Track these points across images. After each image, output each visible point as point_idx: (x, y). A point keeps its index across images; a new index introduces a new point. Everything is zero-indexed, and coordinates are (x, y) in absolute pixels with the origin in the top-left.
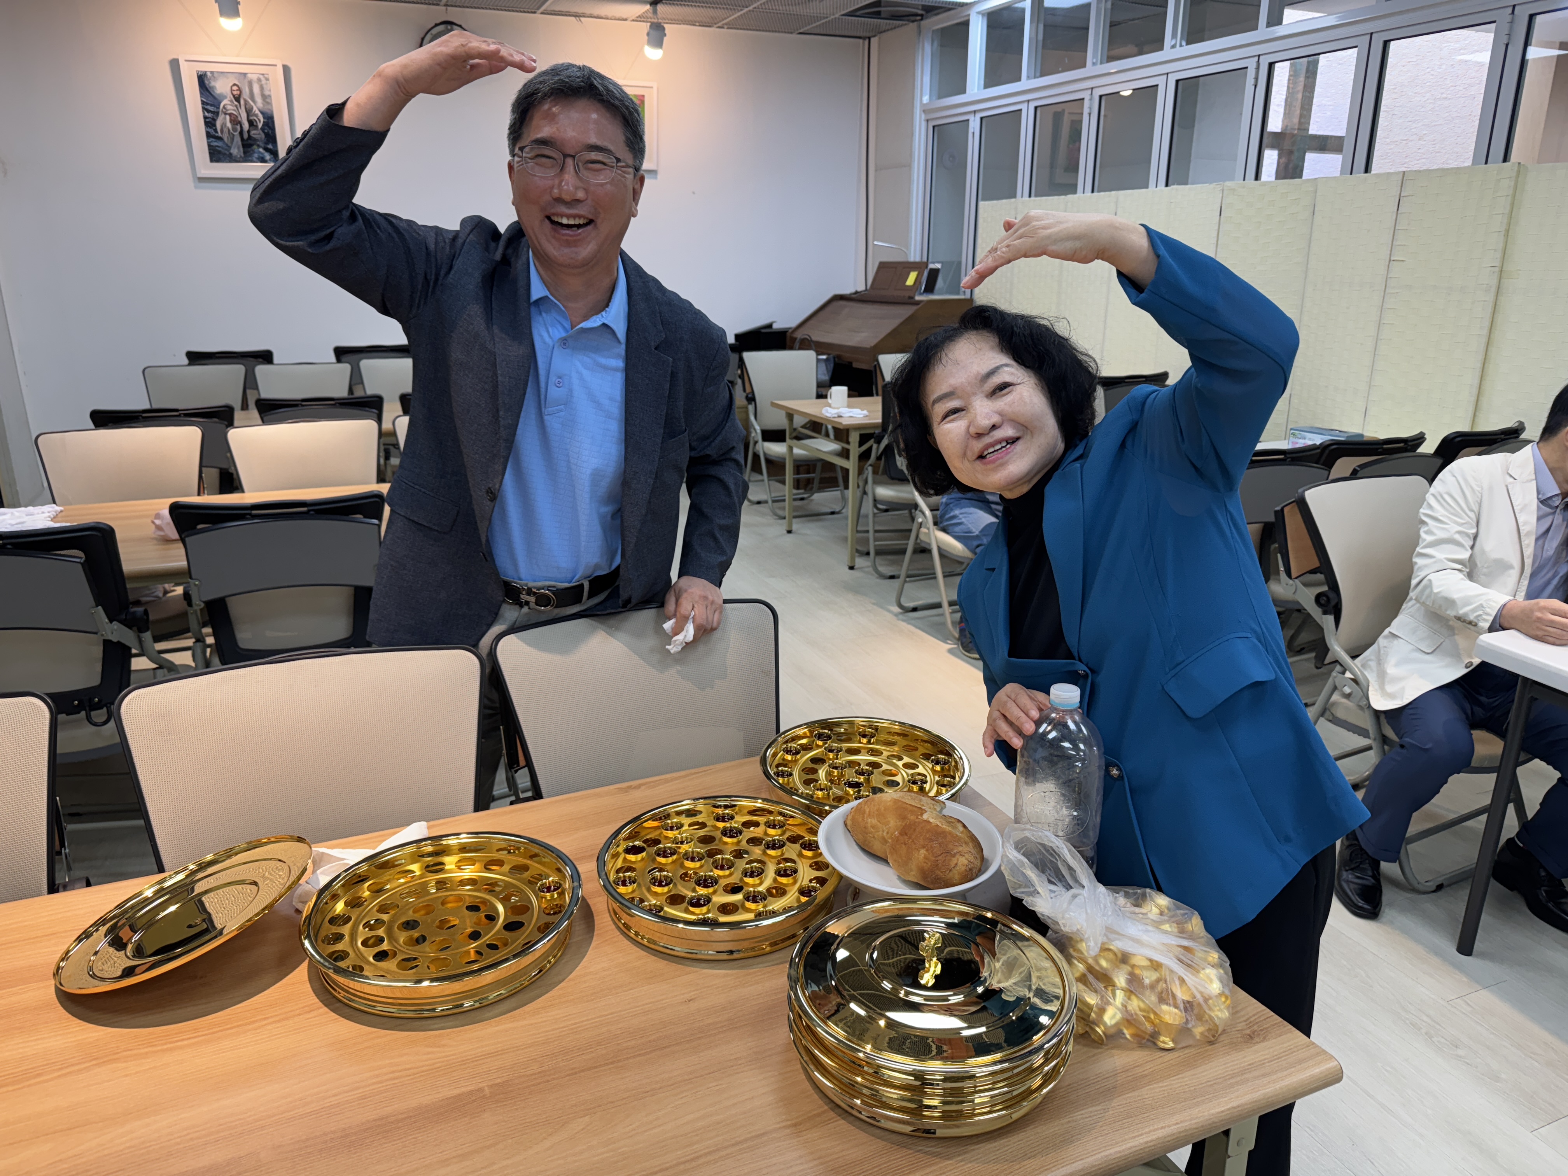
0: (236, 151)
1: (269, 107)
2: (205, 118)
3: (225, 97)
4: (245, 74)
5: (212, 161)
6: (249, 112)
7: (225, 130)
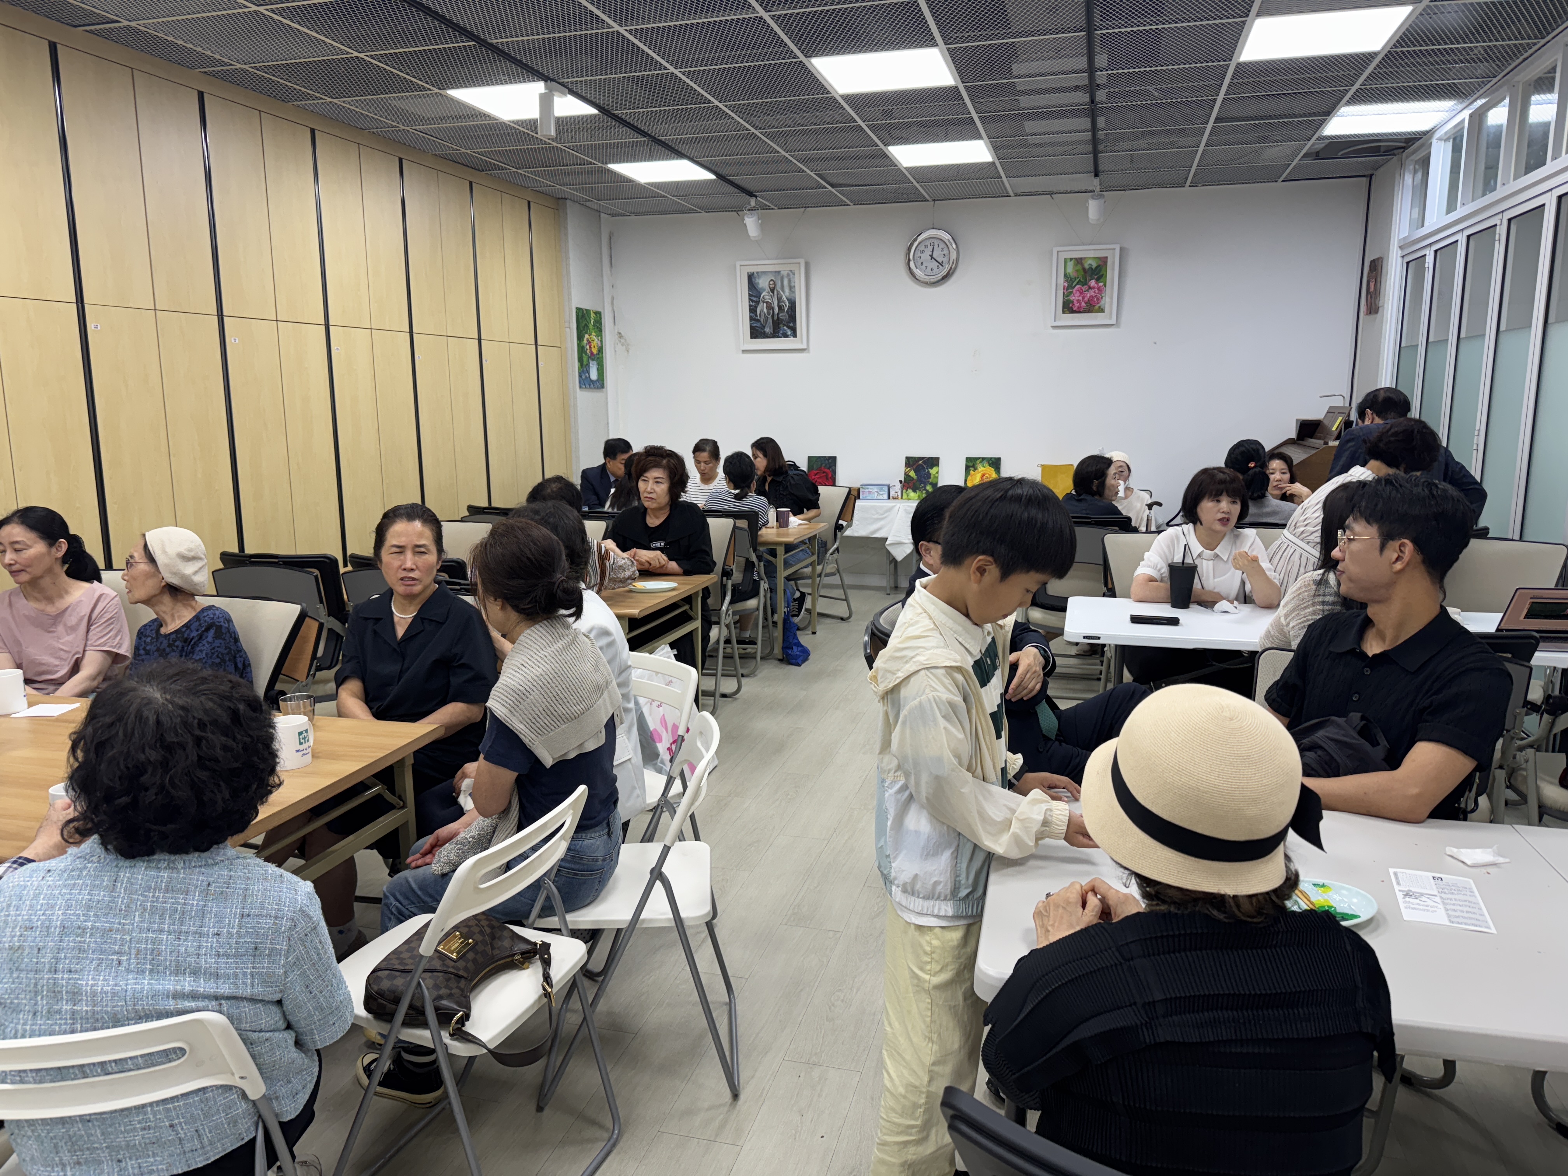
0: (768, 330)
1: (792, 295)
3: (765, 290)
5: (751, 338)
6: (779, 299)
7: (763, 314)
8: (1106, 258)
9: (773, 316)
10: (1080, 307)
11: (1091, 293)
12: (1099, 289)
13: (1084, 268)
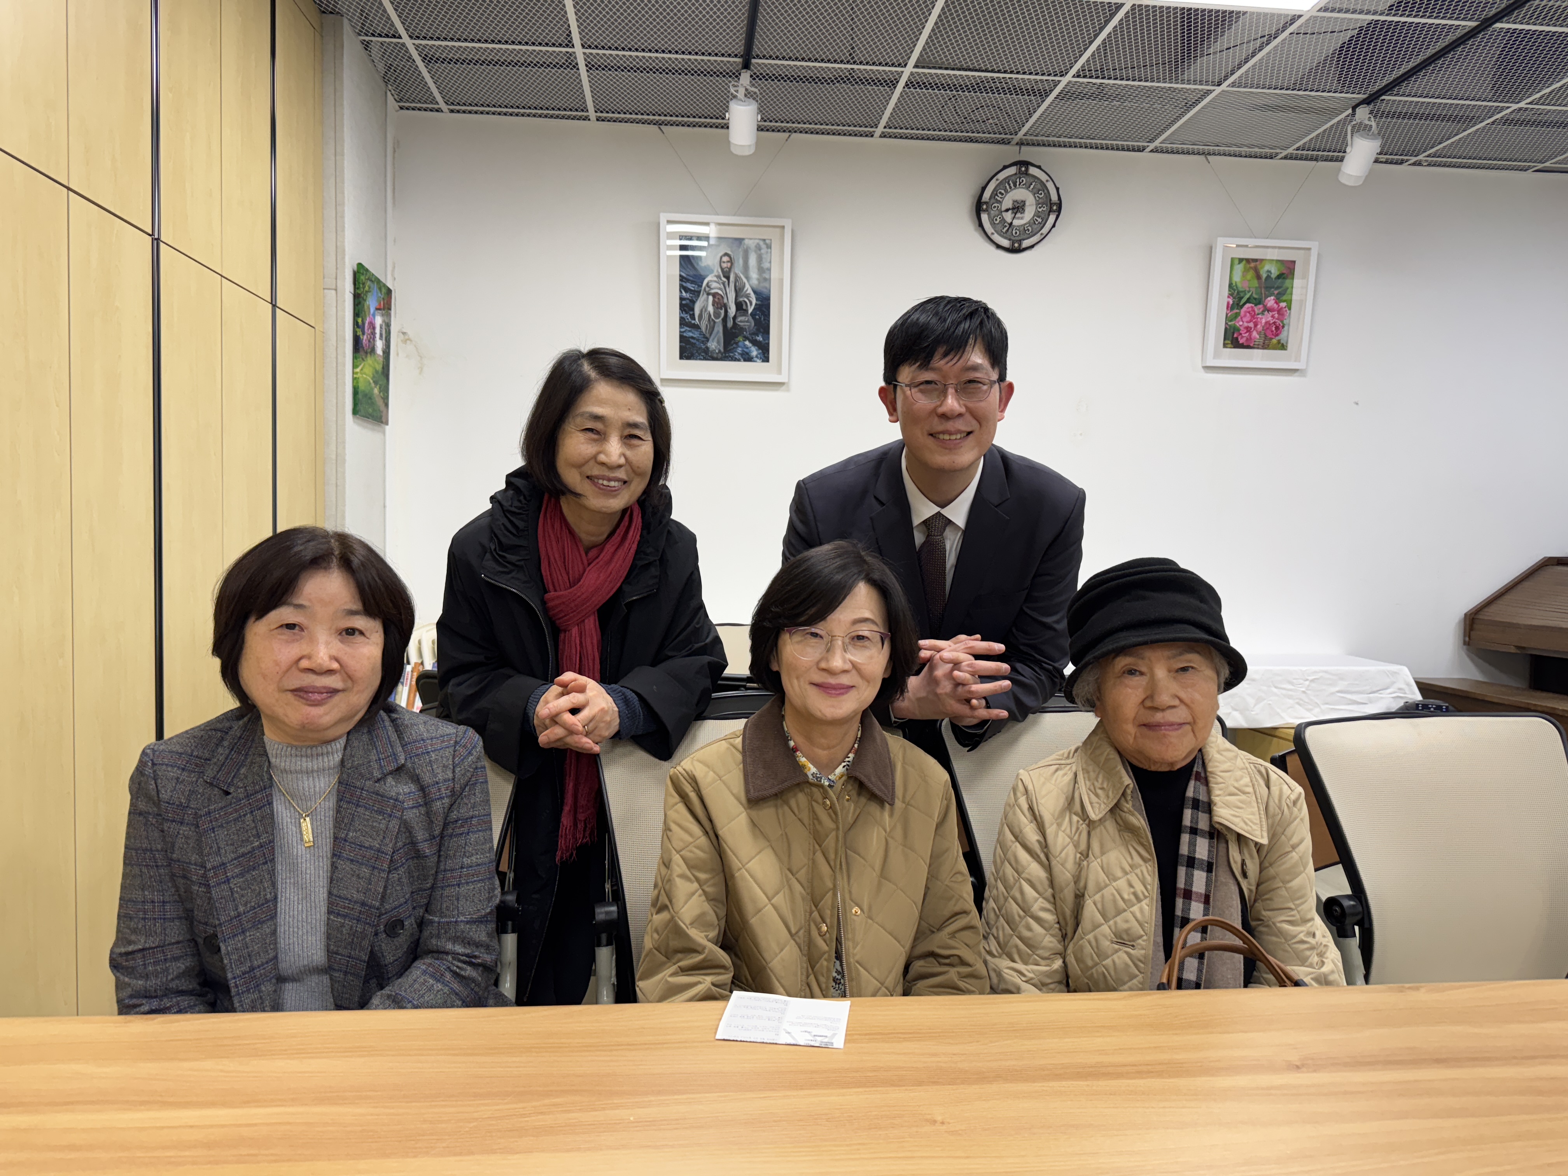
0: (714, 345)
1: (764, 283)
2: (681, 299)
3: (712, 271)
4: (740, 241)
5: (681, 358)
6: (738, 291)
7: (705, 316)
8: (1294, 262)
9: (725, 320)
10: (1249, 339)
11: (1268, 317)
12: (1280, 311)
13: (1258, 277)
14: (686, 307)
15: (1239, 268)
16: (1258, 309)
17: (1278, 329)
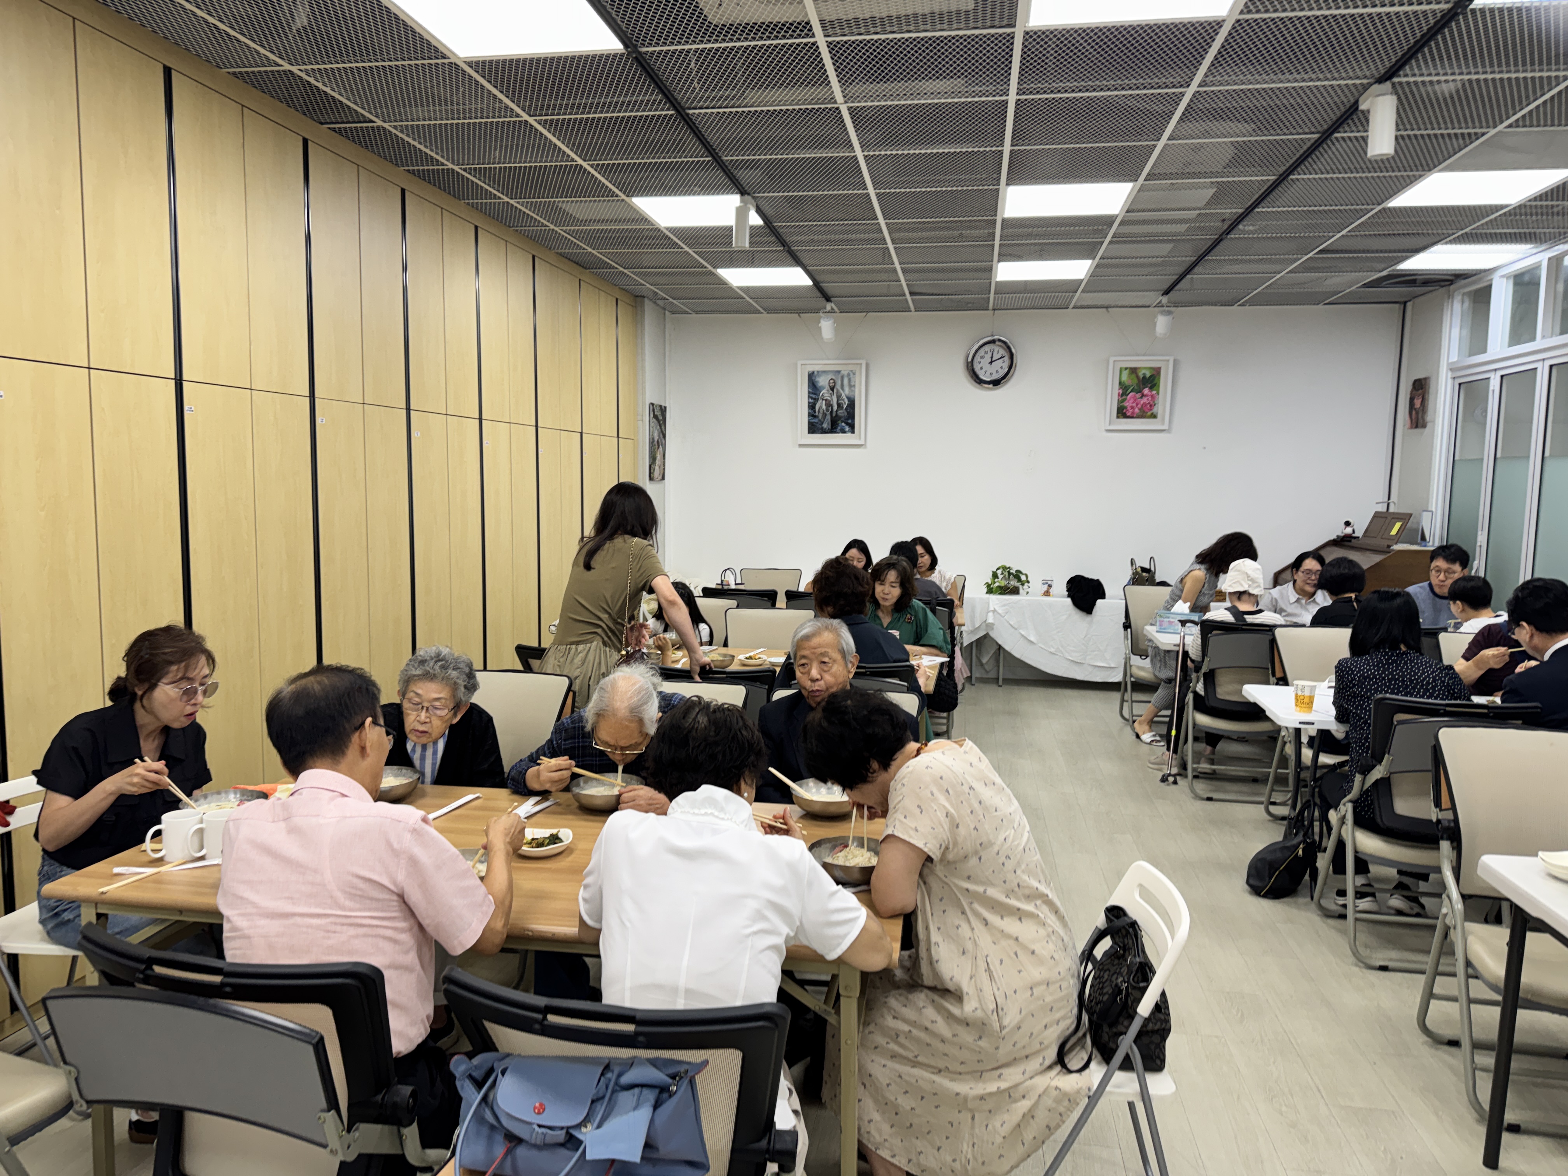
0: (825, 426)
1: (852, 393)
2: (809, 403)
3: (823, 388)
4: (839, 372)
5: (809, 432)
6: (839, 397)
7: (821, 411)
8: (1160, 368)
9: (831, 412)
10: (1133, 413)
11: (1145, 400)
12: (1152, 396)
13: (1137, 377)
14: (812, 407)
15: (1125, 374)
16: (1138, 395)
17: (1152, 406)
